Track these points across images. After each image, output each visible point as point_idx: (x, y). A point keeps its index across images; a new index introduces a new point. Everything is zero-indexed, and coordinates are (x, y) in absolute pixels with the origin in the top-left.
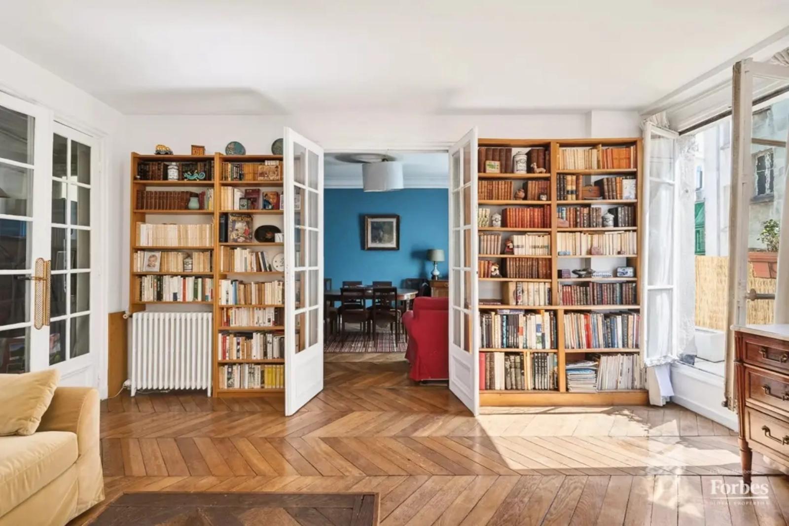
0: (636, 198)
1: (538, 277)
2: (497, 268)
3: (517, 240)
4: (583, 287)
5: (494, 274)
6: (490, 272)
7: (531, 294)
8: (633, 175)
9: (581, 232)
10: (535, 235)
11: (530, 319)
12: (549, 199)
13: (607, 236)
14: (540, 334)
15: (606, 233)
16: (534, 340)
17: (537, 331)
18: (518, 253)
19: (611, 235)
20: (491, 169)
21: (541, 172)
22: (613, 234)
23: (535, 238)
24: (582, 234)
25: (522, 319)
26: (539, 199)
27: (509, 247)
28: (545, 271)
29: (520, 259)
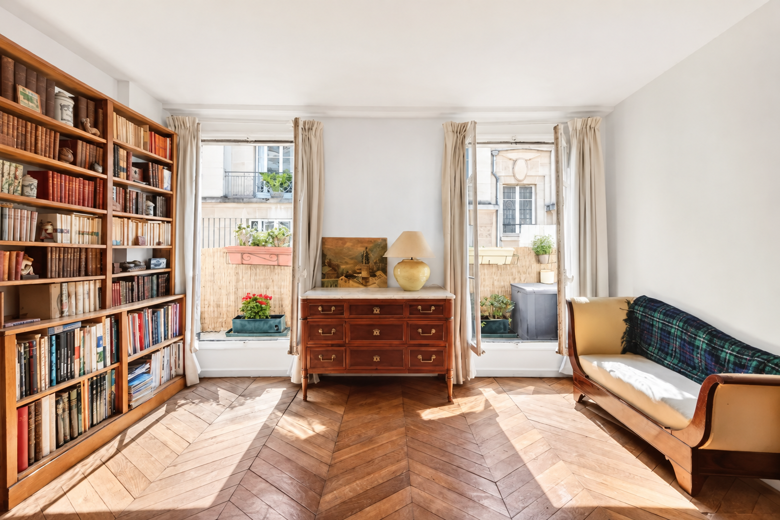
0: (172, 190)
1: (86, 275)
2: (30, 263)
3: (62, 221)
4: (129, 282)
5: (24, 273)
6: (20, 270)
7: (80, 297)
8: (170, 167)
9: (129, 218)
10: (84, 217)
11: (89, 332)
12: (105, 172)
13: (149, 224)
14: (101, 349)
15: (149, 222)
16: (95, 358)
17: (98, 346)
18: (63, 240)
19: (152, 225)
20: (26, 101)
21: (94, 134)
22: (153, 224)
23: (84, 221)
24: (130, 221)
25: (78, 334)
26: (91, 167)
27: (46, 230)
28: (94, 266)
29: (66, 249)
